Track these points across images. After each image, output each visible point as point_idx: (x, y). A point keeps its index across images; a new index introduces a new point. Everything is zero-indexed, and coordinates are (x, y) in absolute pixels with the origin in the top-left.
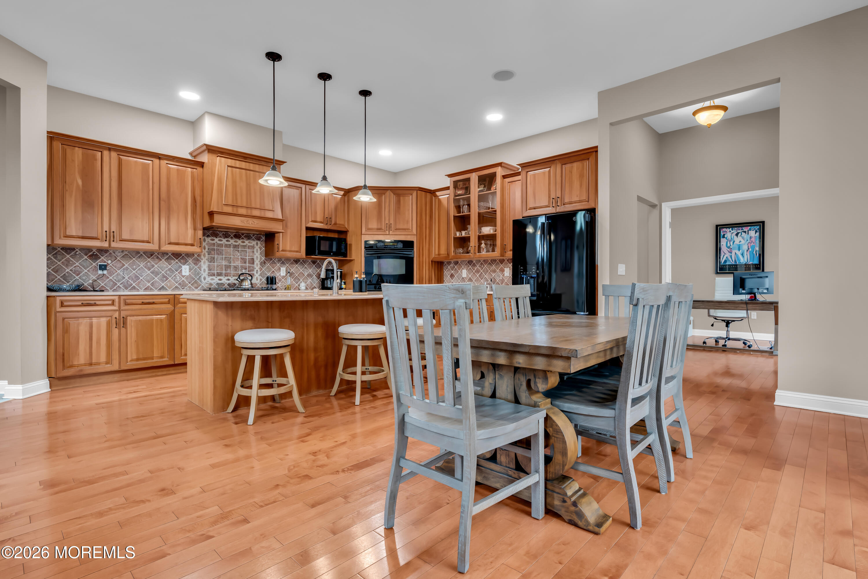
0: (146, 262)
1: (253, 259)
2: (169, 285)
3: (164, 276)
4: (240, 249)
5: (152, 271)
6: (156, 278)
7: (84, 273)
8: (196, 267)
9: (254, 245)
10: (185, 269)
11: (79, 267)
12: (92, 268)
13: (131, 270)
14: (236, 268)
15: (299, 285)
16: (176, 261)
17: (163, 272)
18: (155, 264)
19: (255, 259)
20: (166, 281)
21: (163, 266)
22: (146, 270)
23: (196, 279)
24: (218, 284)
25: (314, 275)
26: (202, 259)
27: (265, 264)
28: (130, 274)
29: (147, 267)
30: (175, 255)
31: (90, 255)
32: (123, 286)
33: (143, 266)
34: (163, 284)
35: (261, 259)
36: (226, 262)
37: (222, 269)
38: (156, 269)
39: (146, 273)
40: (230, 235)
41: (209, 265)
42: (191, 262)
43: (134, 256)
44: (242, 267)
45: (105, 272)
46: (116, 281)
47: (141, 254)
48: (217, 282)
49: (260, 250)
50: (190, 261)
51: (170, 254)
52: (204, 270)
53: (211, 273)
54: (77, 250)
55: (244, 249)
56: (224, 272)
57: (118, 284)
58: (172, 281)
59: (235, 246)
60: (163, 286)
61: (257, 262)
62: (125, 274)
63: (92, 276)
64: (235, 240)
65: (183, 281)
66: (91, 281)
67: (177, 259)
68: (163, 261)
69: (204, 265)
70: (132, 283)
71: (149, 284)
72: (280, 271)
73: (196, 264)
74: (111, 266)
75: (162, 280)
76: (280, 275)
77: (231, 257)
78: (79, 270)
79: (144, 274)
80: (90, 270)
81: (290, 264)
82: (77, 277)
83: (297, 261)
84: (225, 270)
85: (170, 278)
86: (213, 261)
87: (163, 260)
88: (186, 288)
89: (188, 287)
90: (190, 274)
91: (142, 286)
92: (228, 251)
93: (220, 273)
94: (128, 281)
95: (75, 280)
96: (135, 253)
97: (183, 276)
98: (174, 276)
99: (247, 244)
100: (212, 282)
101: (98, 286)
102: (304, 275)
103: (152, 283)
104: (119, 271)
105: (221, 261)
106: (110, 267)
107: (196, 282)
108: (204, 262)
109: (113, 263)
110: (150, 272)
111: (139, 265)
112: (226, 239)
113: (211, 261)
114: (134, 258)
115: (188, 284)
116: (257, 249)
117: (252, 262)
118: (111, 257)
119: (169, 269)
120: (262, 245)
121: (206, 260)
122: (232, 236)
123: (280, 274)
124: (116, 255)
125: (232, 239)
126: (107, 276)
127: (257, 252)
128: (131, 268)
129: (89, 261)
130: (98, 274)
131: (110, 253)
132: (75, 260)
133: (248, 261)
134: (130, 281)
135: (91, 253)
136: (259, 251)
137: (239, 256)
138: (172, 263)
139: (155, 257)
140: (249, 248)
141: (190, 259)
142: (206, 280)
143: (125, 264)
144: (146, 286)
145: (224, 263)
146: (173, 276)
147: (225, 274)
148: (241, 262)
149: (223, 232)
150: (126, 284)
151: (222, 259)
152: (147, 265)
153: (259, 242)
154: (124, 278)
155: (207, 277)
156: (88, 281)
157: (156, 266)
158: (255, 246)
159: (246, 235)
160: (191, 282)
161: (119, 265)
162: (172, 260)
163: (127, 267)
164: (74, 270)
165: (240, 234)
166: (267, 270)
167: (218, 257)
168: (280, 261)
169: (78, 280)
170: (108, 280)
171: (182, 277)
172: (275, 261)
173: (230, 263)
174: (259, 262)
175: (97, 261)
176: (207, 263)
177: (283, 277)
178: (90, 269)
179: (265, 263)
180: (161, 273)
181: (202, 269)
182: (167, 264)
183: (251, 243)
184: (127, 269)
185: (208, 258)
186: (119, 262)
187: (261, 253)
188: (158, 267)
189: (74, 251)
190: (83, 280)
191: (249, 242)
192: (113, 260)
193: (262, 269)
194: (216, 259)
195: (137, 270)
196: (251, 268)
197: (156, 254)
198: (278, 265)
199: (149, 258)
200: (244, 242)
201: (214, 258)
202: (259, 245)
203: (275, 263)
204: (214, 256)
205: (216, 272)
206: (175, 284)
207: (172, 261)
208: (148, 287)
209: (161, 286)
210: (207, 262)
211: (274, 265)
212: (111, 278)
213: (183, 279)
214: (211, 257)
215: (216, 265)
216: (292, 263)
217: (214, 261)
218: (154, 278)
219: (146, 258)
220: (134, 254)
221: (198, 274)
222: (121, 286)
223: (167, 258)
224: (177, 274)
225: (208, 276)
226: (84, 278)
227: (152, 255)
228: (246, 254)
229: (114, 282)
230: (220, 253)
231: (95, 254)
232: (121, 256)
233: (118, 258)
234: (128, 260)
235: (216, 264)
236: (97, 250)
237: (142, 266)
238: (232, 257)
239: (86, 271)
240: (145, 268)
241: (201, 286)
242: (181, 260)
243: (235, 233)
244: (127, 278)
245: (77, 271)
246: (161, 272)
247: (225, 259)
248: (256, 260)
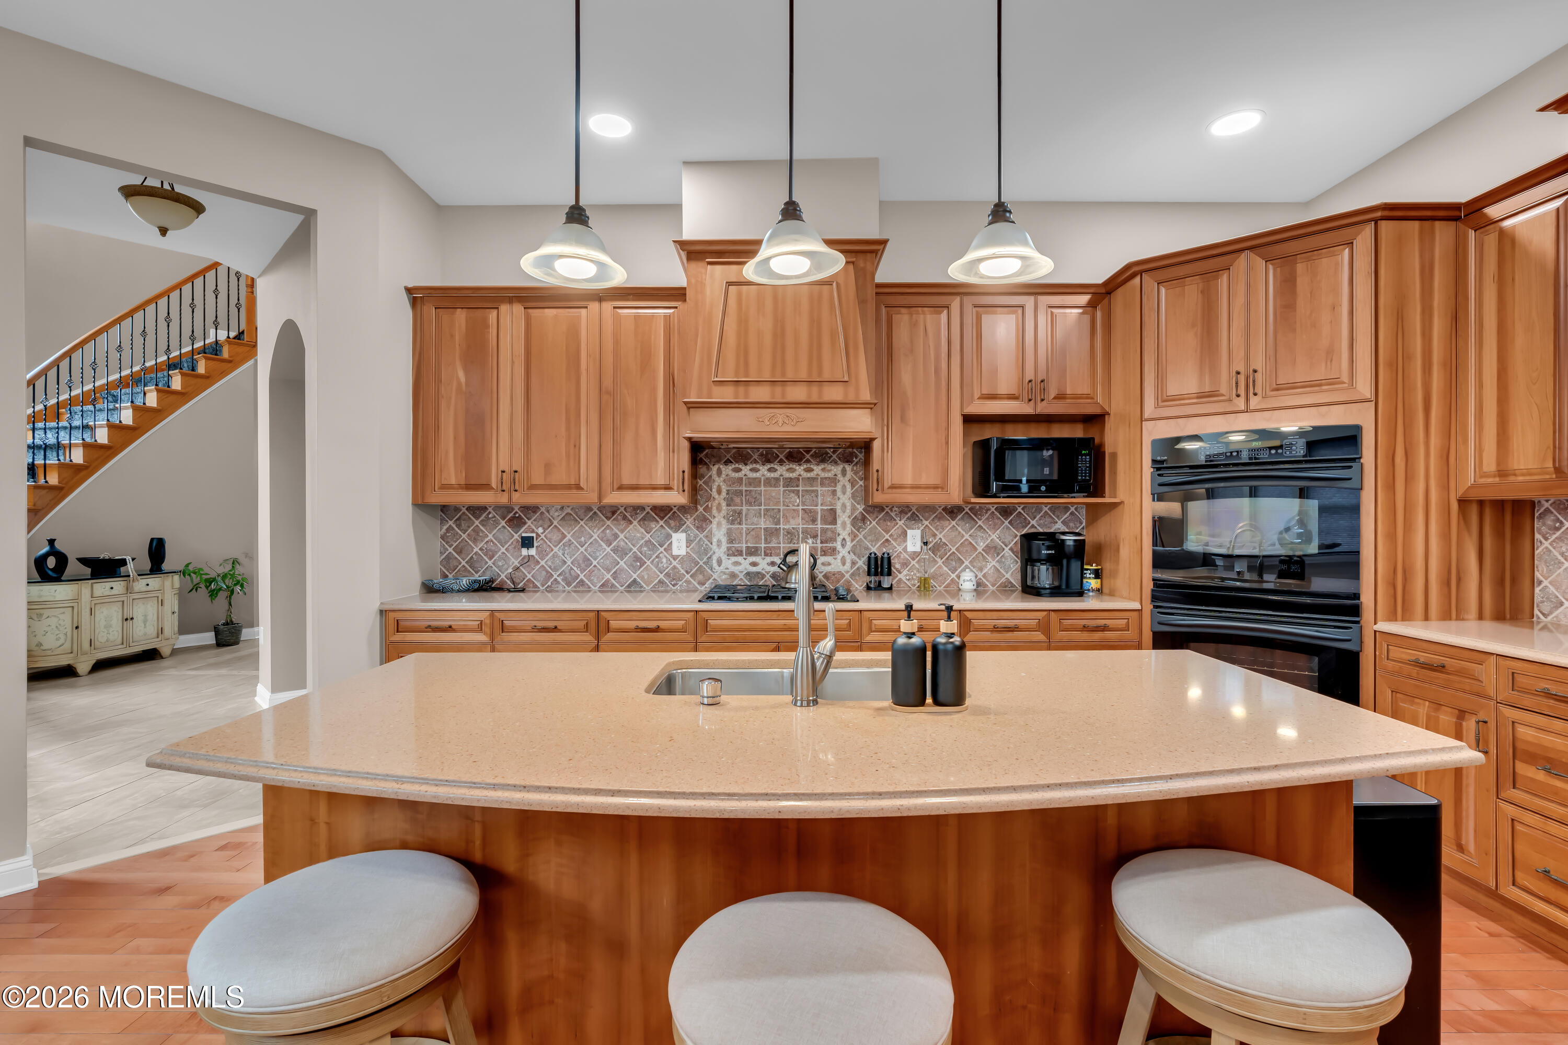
0: (603, 528)
1: (833, 512)
2: (646, 577)
3: (637, 559)
4: (800, 488)
5: (614, 546)
6: (622, 563)
7: (500, 553)
8: (701, 536)
9: (835, 475)
10: (679, 541)
11: (493, 543)
12: (512, 543)
13: (576, 546)
14: (790, 534)
15: (959, 577)
16: (660, 525)
17: (635, 549)
18: (619, 531)
19: (839, 512)
20: (640, 568)
21: (635, 536)
22: (604, 546)
23: (701, 563)
24: (748, 574)
25: (1007, 549)
26: (714, 517)
27: (864, 523)
28: (574, 555)
29: (605, 539)
30: (657, 512)
31: (509, 519)
32: (563, 580)
33: (598, 536)
34: (635, 576)
35: (854, 509)
36: (768, 522)
37: (758, 537)
38: (622, 543)
39: (603, 552)
40: (776, 454)
41: (728, 529)
42: (690, 525)
43: (582, 517)
44: (805, 531)
45: (533, 552)
46: (551, 569)
47: (595, 512)
48: (746, 569)
49: (853, 486)
50: (688, 523)
51: (648, 509)
52: (719, 541)
53: (733, 549)
54: (490, 509)
55: (812, 486)
56: (763, 545)
57: (555, 576)
58: (652, 569)
59: (789, 482)
60: (635, 579)
61: (844, 518)
62: (566, 556)
63: (513, 560)
64: (788, 467)
65: (675, 567)
66: (510, 570)
67: (662, 518)
68: (635, 526)
69: (719, 530)
70: (579, 572)
71: (609, 576)
72: (905, 540)
73: (700, 528)
74: (542, 539)
75: (633, 566)
76: (905, 549)
77: (779, 510)
78: (493, 548)
79: (600, 555)
80: (510, 548)
81: (933, 520)
82: (490, 563)
83: (955, 511)
84: (766, 539)
85: (648, 563)
86: (739, 519)
87: (635, 523)
88: (680, 583)
89: (686, 581)
90: (687, 552)
91: (595, 581)
92: (774, 494)
93: (753, 547)
94: (572, 569)
95: (487, 567)
96: (583, 511)
97: (675, 558)
98: (657, 557)
99: (818, 475)
100: (736, 569)
101: (522, 579)
102: (976, 549)
103: (615, 572)
104: (556, 550)
105: (755, 519)
106: (541, 542)
107: (701, 570)
108: (719, 524)
109: (547, 532)
110: (611, 550)
111: (591, 534)
112: (769, 466)
113: (733, 520)
114: (582, 520)
115: (685, 576)
116: (844, 486)
117: (830, 519)
118: (543, 520)
119: (646, 542)
120: (856, 473)
121: (722, 519)
122: (781, 456)
123: (906, 546)
124: (552, 516)
125: (781, 465)
126: (537, 559)
127: (844, 493)
128: (577, 543)
129: (508, 530)
130: (521, 555)
131: (542, 513)
132: (486, 529)
133: (822, 516)
134: (575, 569)
135: (511, 515)
136: (849, 490)
137: (798, 505)
138: (653, 528)
139: (619, 517)
140: (822, 484)
141: (689, 517)
142: (723, 565)
143: (566, 534)
144: (603, 579)
145: (764, 523)
146: (654, 557)
147: (765, 552)
148: (802, 519)
149: (761, 450)
150: (567, 575)
151: (758, 515)
152: (606, 534)
153: (848, 468)
154: (565, 562)
155: (724, 558)
156: (507, 569)
157: (622, 536)
158: (839, 476)
159: (815, 452)
160: (691, 570)
161: (556, 536)
162: (652, 521)
163: (570, 540)
164: (486, 549)
165: (801, 450)
166: (869, 538)
167: (748, 510)
168: (906, 513)
169: (491, 567)
170: (538, 567)
171: (671, 559)
172: (893, 514)
173: (778, 523)
174: (849, 517)
175: (520, 530)
176: (725, 526)
177: (915, 555)
178: (510, 545)
179: (864, 519)
180: (630, 552)
181: (715, 540)
182: (643, 530)
183: (829, 471)
184: (570, 545)
185: (728, 514)
186: (555, 530)
187: (854, 496)
188: (625, 538)
189: (485, 512)
190: (498, 567)
191: (823, 470)
192: (546, 526)
193: (856, 536)
194: (746, 515)
195: (587, 545)
196: (829, 534)
197: (622, 509)
198: (901, 523)
199: (608, 518)
200: (809, 470)
201: (740, 513)
202: (849, 473)
203: (892, 519)
204: (740, 508)
205: (744, 545)
206: (659, 576)
207: (653, 525)
208: (608, 580)
209: (632, 579)
210: (724, 522)
211: (889, 524)
212: (543, 563)
213: (675, 563)
214: (735, 511)
215: (744, 529)
216: (940, 518)
217: (741, 520)
218: (619, 563)
219: (603, 520)
220: (581, 513)
221: (706, 551)
222: (559, 579)
223: (642, 518)
224: (662, 552)
225: (728, 556)
226: (500, 564)
227: (614, 513)
228: (815, 498)
229: (547, 572)
230: (756, 501)
231: (517, 515)
232: (560, 517)
233: (555, 523)
234: (571, 525)
235: (744, 526)
236: (521, 507)
237: (595, 536)
238: (782, 508)
239: (503, 550)
240: (602, 540)
241: (713, 578)
242: (671, 522)
243: (788, 450)
244: (569, 563)
245: (490, 550)
246: (631, 549)
247: (765, 515)
248: (841, 514)
